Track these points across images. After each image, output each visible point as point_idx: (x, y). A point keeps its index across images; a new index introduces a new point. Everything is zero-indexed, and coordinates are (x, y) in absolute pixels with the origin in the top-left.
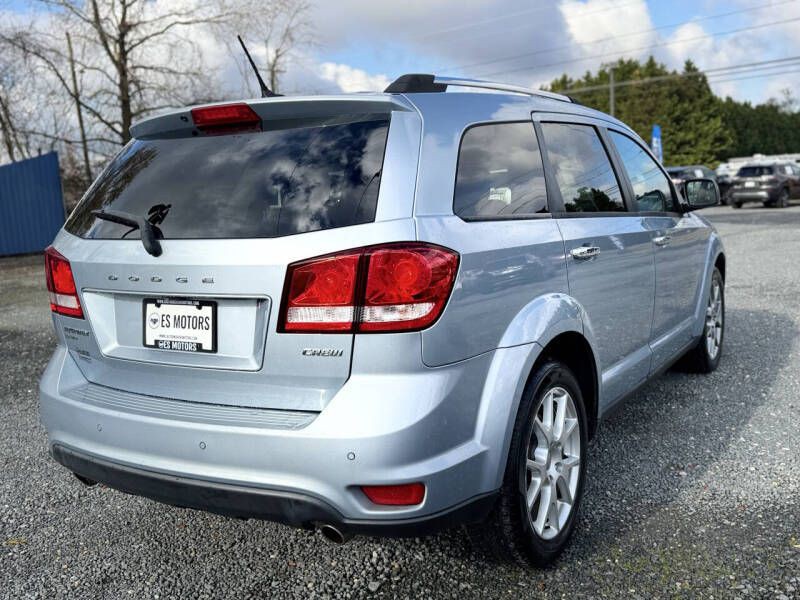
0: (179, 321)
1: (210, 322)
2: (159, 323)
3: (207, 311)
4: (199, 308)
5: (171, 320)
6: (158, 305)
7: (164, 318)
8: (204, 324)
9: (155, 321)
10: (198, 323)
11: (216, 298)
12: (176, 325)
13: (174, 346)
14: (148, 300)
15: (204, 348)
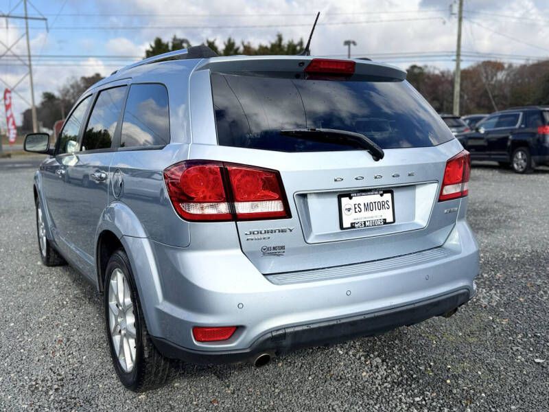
0: (368, 207)
1: (390, 204)
2: (353, 211)
3: (387, 197)
4: (382, 195)
5: (362, 207)
6: (351, 198)
7: (356, 206)
8: (386, 206)
9: (349, 210)
10: (382, 205)
11: (392, 187)
12: (366, 210)
13: (367, 224)
14: (341, 195)
15: (387, 221)
